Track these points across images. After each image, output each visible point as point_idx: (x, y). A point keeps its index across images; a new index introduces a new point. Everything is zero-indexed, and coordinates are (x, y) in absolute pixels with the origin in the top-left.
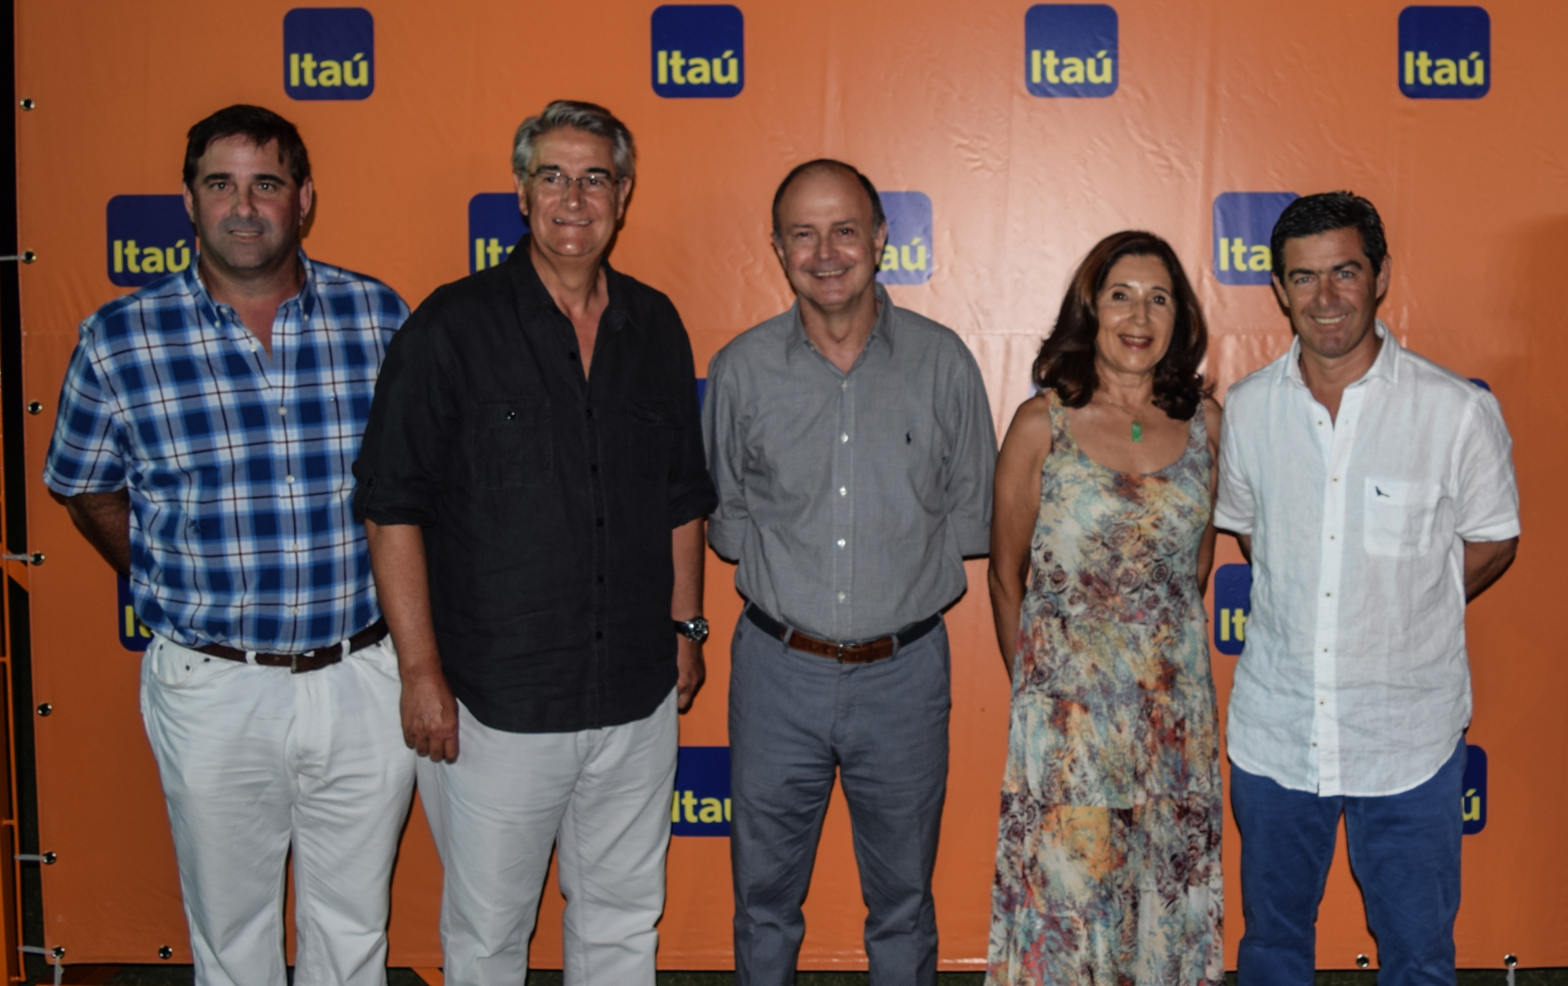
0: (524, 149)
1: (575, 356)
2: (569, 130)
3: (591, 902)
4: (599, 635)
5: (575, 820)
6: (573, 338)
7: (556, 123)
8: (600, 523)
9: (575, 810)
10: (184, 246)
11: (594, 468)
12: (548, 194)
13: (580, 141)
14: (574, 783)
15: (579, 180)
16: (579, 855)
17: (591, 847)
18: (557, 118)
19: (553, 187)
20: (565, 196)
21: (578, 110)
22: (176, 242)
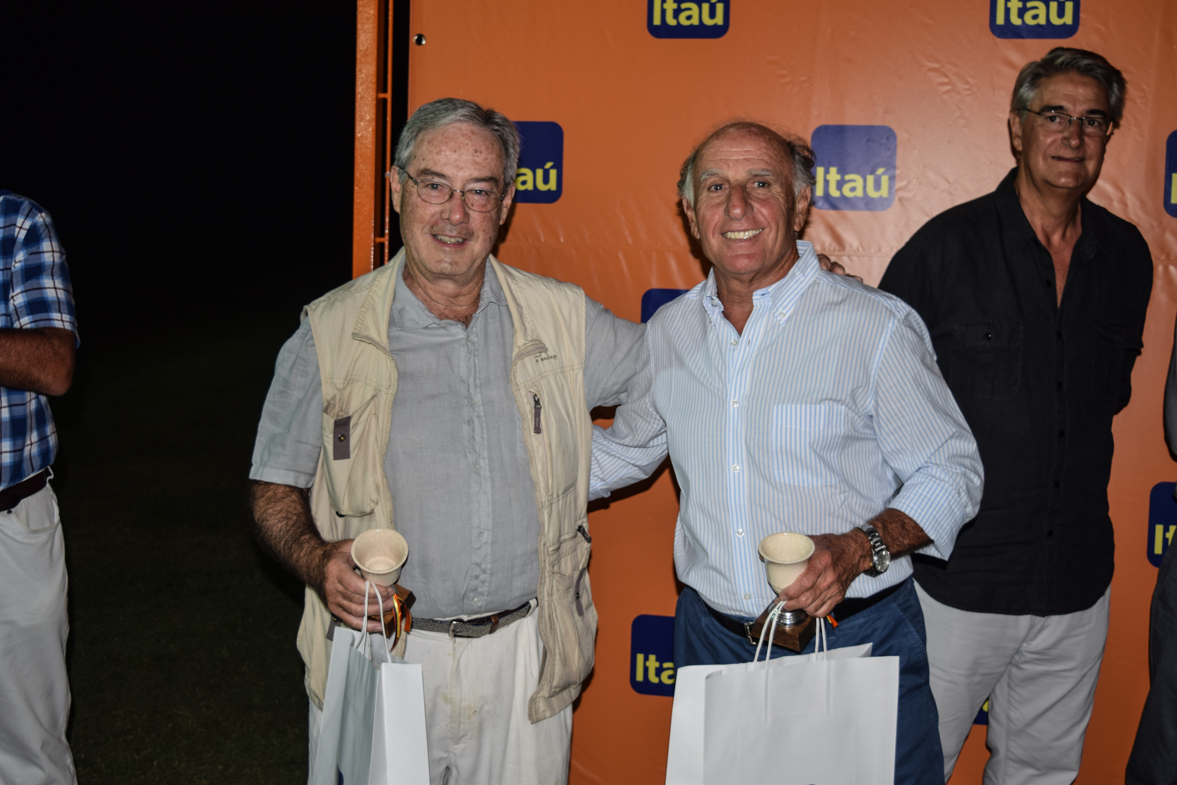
0: (1027, 93)
1: (1050, 284)
2: (1074, 75)
3: (1014, 761)
4: (1050, 534)
5: (1010, 687)
6: (1050, 267)
7: (1063, 67)
8: (1062, 434)
9: (1010, 678)
10: (552, 167)
11: (1060, 385)
12: (1050, 133)
13: (1085, 85)
14: (1013, 657)
15: (1080, 119)
16: (1009, 718)
17: (1021, 713)
18: (1065, 64)
19: (1054, 126)
20: (1066, 134)
21: (1084, 58)
22: (545, 164)
